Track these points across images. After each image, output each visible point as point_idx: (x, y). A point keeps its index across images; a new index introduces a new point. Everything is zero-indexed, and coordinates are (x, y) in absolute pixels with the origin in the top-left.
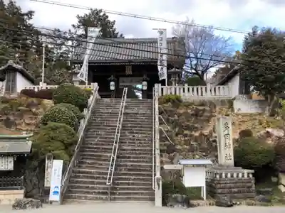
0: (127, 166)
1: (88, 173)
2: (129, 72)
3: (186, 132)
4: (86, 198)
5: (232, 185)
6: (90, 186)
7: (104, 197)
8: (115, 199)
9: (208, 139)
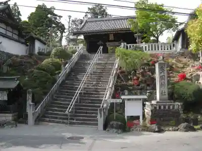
0: (89, 100)
2: (111, 38)
7: (65, 121)
8: (73, 123)
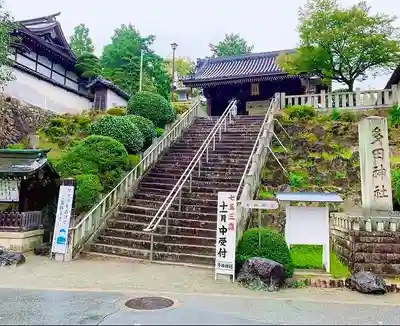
0: (202, 203)
1: (139, 211)
2: (255, 91)
3: (311, 155)
4: (118, 252)
5: (388, 247)
6: (134, 232)
7: (145, 252)
8: (162, 257)
9: (350, 166)
